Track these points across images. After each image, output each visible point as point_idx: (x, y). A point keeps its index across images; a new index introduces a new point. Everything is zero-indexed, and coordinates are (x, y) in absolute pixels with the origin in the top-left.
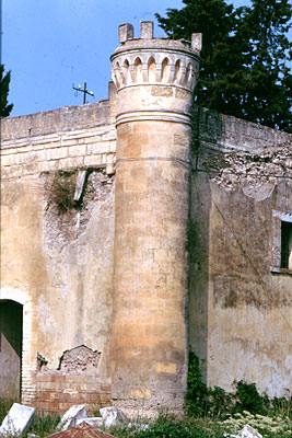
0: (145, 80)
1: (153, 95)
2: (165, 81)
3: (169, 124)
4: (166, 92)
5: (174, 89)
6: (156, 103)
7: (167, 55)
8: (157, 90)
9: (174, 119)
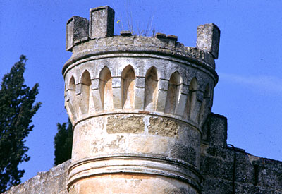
0: (97, 108)
1: (110, 131)
2: (129, 106)
3: (134, 178)
4: (132, 124)
5: (147, 118)
6: (113, 145)
7: (131, 62)
8: (117, 122)
9: (145, 170)
